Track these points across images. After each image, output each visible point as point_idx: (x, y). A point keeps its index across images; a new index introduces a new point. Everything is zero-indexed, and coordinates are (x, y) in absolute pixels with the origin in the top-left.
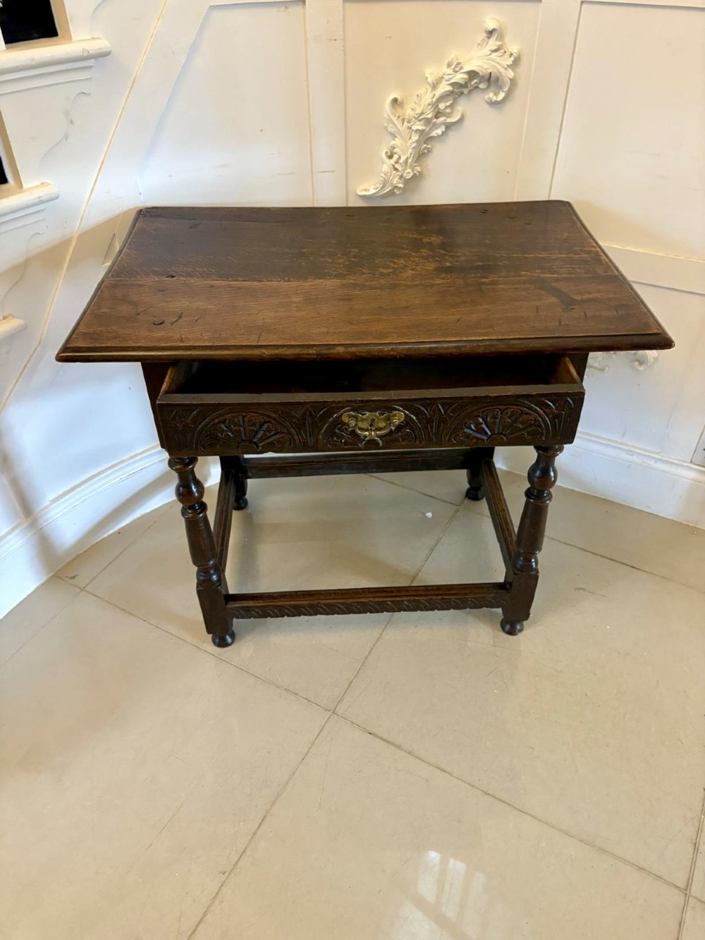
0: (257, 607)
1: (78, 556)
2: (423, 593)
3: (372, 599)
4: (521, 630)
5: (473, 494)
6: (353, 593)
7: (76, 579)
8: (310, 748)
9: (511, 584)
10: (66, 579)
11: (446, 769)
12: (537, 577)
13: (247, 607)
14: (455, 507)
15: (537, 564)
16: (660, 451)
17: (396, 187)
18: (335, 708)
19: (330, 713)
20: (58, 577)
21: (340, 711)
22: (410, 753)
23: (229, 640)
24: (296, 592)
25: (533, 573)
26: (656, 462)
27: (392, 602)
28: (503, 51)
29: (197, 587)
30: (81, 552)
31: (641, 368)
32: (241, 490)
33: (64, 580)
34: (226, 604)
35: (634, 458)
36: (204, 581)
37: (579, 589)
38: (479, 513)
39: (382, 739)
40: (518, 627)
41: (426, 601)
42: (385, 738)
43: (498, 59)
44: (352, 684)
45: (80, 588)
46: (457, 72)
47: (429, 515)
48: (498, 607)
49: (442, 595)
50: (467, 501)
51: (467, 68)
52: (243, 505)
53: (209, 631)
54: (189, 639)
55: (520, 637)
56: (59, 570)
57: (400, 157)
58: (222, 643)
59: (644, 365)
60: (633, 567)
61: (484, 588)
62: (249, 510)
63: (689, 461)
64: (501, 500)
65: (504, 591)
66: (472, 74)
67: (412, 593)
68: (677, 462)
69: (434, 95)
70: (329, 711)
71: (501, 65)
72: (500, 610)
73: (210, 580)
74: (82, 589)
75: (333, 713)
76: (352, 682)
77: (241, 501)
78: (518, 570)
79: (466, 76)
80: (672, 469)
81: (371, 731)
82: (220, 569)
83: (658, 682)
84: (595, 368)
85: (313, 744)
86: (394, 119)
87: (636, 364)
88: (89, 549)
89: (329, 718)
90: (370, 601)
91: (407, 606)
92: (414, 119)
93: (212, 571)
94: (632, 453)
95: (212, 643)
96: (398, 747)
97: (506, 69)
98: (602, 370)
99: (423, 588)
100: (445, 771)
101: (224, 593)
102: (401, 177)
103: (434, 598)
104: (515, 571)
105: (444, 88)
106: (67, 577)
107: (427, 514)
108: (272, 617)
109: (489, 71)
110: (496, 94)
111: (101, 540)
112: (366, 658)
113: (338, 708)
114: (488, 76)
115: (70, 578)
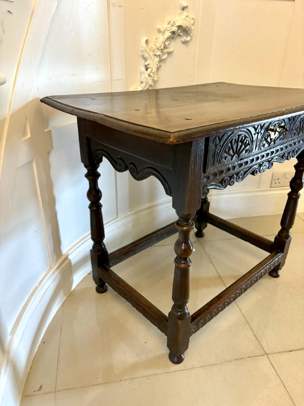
1: (29, 374)
5: (200, 234)
7: (43, 388)
8: (280, 378)
17: (151, 85)
20: (28, 396)
28: (189, 17)
33: (34, 395)
42: (298, 348)
43: (189, 20)
46: (173, 26)
51: (177, 24)
56: (23, 391)
57: (152, 70)
63: (270, 187)
66: (180, 27)
69: (164, 37)
71: (190, 23)
74: (55, 391)
75: (266, 354)
79: (177, 28)
80: (264, 193)
85: (278, 376)
86: (148, 50)
88: (32, 364)
89: (268, 358)
92: (156, 50)
97: (191, 25)
102: (153, 79)
105: (168, 34)
106: (34, 392)
109: (187, 25)
110: (187, 38)
113: (265, 351)
114: (186, 28)
115: (39, 390)
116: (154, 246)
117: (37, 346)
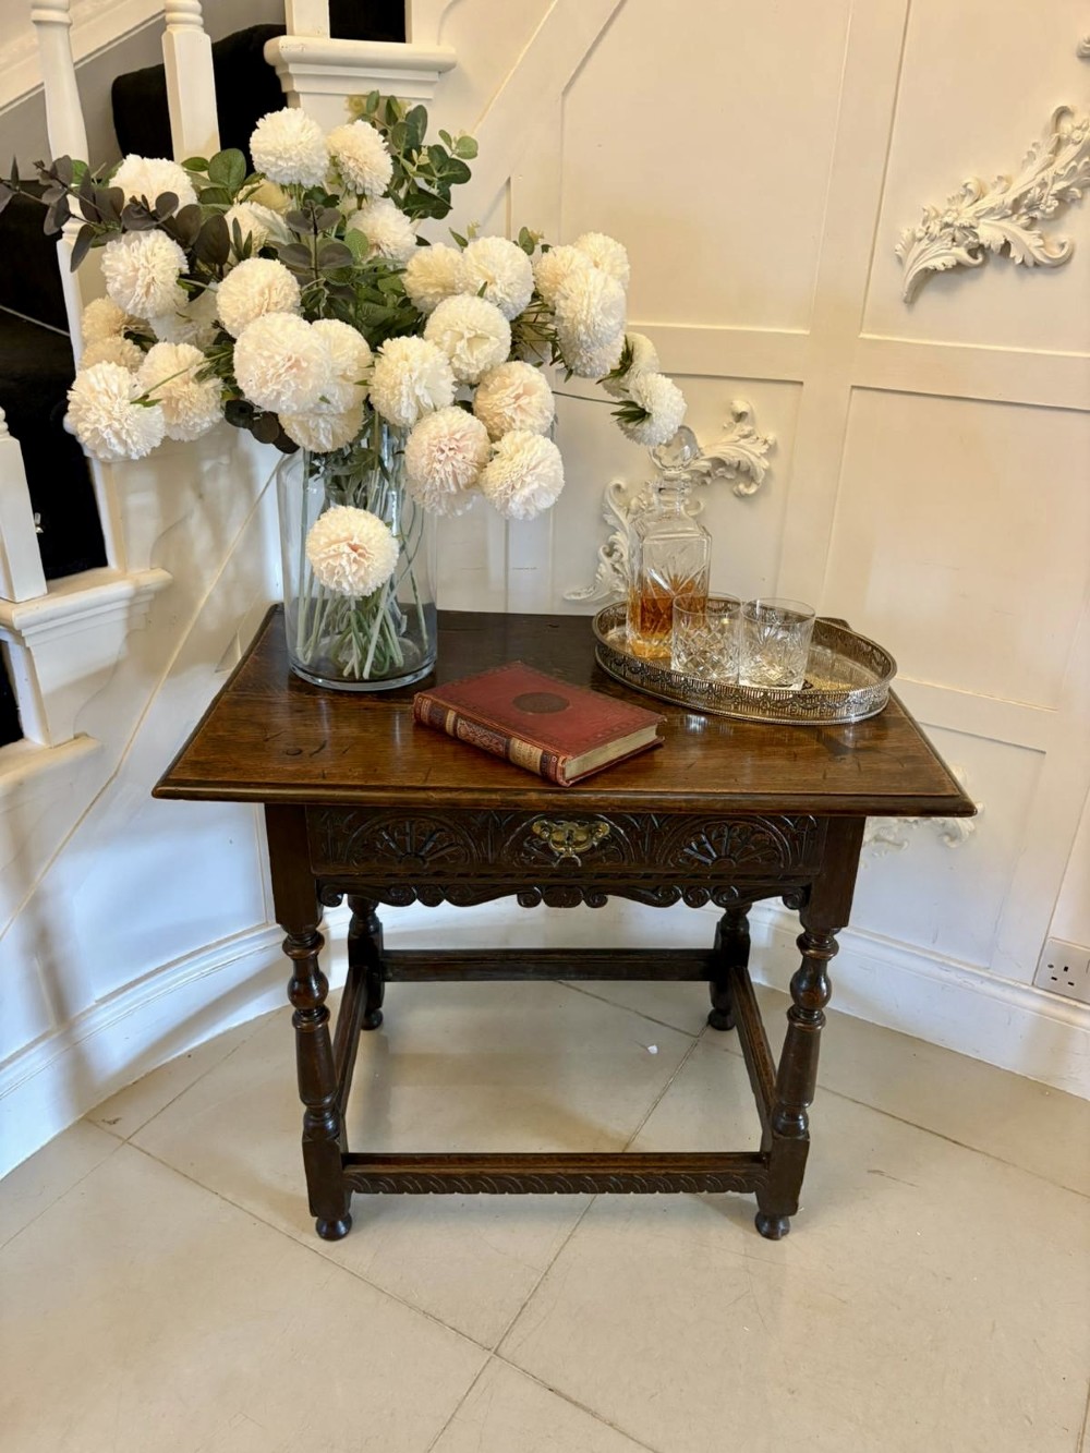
0: (389, 1175)
1: (124, 1089)
2: (639, 1164)
3: (561, 1171)
4: (785, 1232)
5: (719, 1020)
6: (534, 1159)
7: (119, 1122)
8: (457, 1409)
9: (768, 1155)
10: (102, 1124)
12: (807, 1144)
13: (374, 1174)
14: (692, 1039)
15: (806, 1125)
16: (988, 965)
17: (615, 591)
18: (498, 1346)
19: (491, 1353)
20: (90, 1121)
21: (505, 1350)
22: (611, 1425)
23: (343, 1229)
24: (449, 1155)
25: (800, 1137)
26: (982, 983)
27: (592, 1176)
28: (755, 437)
29: (304, 1137)
30: (130, 1083)
31: (953, 845)
32: (375, 998)
33: (98, 1126)
34: (343, 1168)
35: (952, 976)
36: (314, 1129)
37: (875, 1172)
38: (727, 1050)
39: (568, 1399)
40: (781, 1226)
41: (642, 1176)
42: (574, 1399)
43: (749, 447)
44: (526, 1310)
45: (120, 1138)
46: (698, 458)
47: (653, 1049)
48: (750, 1191)
49: (668, 1168)
50: (710, 1031)
51: (710, 454)
52: (375, 1022)
53: (314, 1212)
54: (282, 1225)
55: (784, 1243)
56: (94, 1109)
57: (620, 555)
58: (330, 1233)
59: (957, 841)
60: (955, 1142)
61: (729, 1159)
62: (384, 1031)
63: (1030, 984)
64: (758, 1028)
65: (758, 1165)
66: (719, 462)
67: (623, 1164)
68: (1013, 983)
70: (489, 1350)
71: (753, 454)
72: (752, 1198)
73: (324, 1128)
74: (127, 1141)
75: (495, 1353)
76: (525, 1305)
77: (373, 1016)
78: (780, 1133)
79: (708, 464)
80: (1007, 994)
81: (551, 1384)
82: (338, 1111)
83: (994, 1325)
84: (889, 842)
85: (460, 1405)
86: (615, 509)
87: (946, 839)
88: (142, 1078)
89: (488, 1361)
90: (559, 1174)
91: (616, 1185)
92: (641, 510)
93: (327, 1115)
94: (948, 968)
95: (317, 1235)
96: (594, 1415)
97: (759, 458)
98: (900, 845)
99: (640, 1157)
101: (342, 1151)
102: (622, 579)
103: (655, 1171)
104: (775, 1134)
106: (103, 1121)
107: (650, 1048)
108: (410, 1192)
109: (736, 460)
110: (748, 486)
111: (160, 1067)
112: (550, 1267)
113: (503, 1345)
114: (736, 465)
115: (109, 1123)
116: (568, 986)
117: (170, 1055)
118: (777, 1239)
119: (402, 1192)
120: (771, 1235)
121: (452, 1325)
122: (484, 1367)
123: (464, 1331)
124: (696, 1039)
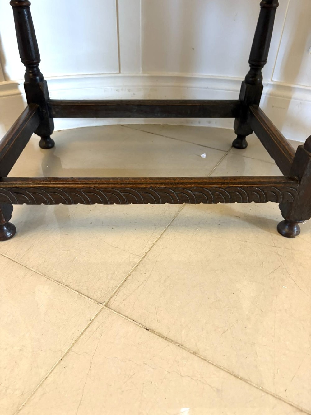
4: (298, 233)
5: (238, 143)
8: (73, 345)
11: (241, 375)
14: (225, 152)
18: (108, 302)
19: (103, 306)
21: (113, 304)
22: (194, 353)
23: (9, 234)
39: (160, 335)
40: (295, 229)
42: (165, 334)
44: (129, 278)
47: (204, 156)
49: (228, 183)
52: (50, 145)
70: (102, 303)
75: (106, 306)
76: (129, 275)
77: (48, 140)
81: (148, 327)
85: (76, 341)
89: (100, 312)
96: (180, 346)
100: (241, 379)
107: (202, 155)
112: (146, 254)
113: (112, 300)
118: (293, 237)
119: (39, 203)
120: (289, 235)
121: (76, 288)
122: (97, 315)
123: (84, 291)
124: (227, 153)
